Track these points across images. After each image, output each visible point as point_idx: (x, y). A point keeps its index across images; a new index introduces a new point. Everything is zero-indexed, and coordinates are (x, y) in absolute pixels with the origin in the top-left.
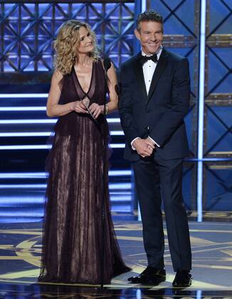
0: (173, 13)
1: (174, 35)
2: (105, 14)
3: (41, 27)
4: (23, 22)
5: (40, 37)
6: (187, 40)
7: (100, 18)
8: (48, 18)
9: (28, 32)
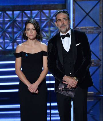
0: (88, 14)
1: (89, 27)
2: (50, 16)
3: (16, 24)
4: (5, 22)
5: (15, 30)
6: (96, 29)
7: (47, 18)
8: (19, 19)
9: (8, 27)
